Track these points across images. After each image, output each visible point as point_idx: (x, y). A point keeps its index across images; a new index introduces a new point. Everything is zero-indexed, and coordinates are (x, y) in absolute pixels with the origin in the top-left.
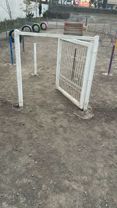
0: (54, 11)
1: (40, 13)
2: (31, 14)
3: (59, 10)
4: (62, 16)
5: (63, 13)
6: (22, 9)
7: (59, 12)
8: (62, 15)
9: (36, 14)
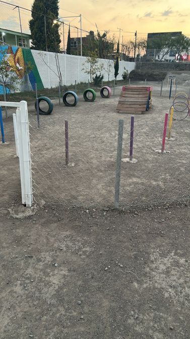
0: (143, 71)
1: (116, 74)
2: (99, 76)
3: (152, 69)
4: (155, 77)
5: (157, 73)
6: (84, 71)
7: (150, 72)
8: (155, 75)
9: (108, 76)
